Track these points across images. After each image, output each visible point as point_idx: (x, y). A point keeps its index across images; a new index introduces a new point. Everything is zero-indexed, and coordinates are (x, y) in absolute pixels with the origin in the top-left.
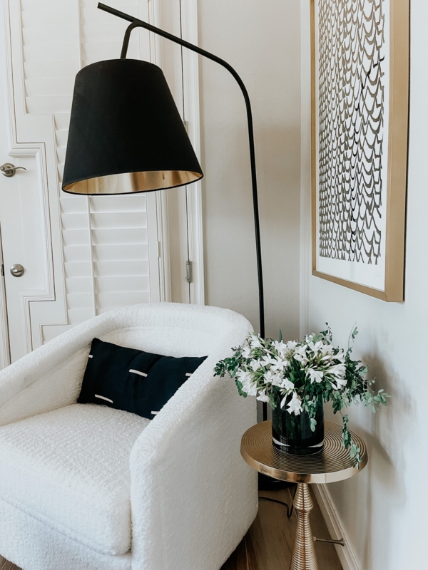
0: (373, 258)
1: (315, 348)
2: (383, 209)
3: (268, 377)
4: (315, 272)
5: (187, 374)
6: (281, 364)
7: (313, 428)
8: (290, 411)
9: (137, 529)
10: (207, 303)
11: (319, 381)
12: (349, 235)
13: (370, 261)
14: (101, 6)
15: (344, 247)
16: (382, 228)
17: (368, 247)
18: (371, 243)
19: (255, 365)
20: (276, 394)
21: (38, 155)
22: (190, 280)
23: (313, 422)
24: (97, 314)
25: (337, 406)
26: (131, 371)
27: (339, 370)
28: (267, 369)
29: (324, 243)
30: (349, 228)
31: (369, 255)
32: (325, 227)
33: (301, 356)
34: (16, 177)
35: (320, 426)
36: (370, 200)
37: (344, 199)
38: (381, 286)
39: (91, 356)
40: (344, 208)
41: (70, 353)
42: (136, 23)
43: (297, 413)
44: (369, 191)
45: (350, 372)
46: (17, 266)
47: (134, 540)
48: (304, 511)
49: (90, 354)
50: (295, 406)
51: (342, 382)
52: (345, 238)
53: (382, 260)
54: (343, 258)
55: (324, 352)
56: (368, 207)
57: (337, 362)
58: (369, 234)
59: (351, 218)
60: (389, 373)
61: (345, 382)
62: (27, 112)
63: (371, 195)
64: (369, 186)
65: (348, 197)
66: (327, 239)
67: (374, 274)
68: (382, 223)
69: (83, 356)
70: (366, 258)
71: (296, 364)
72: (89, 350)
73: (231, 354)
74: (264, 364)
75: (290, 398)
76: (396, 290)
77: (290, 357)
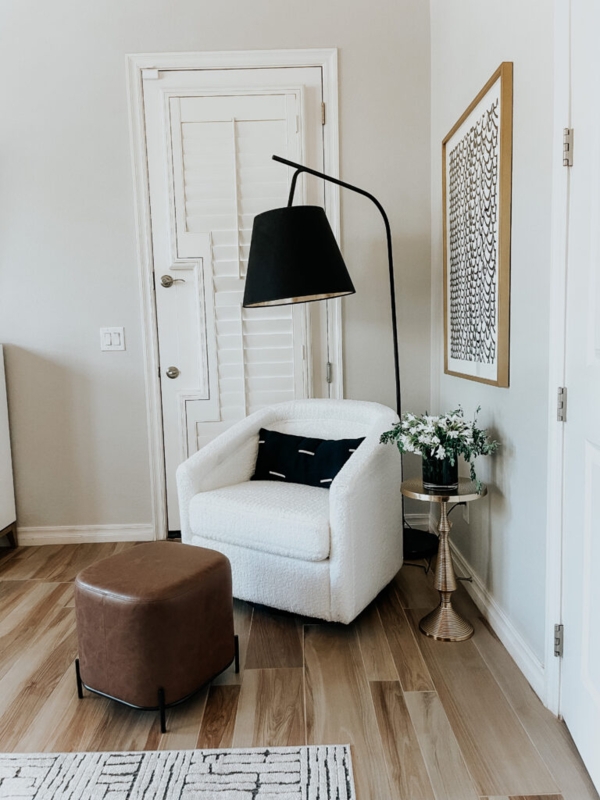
0: (491, 360)
1: (452, 419)
2: (496, 328)
3: (421, 439)
4: (447, 371)
5: (351, 450)
6: (430, 429)
7: (453, 464)
8: (437, 456)
9: (335, 540)
10: (345, 398)
11: (456, 437)
12: (474, 343)
13: (489, 362)
14: (276, 158)
15: (471, 352)
16: (496, 340)
17: (488, 352)
18: (489, 349)
19: (413, 431)
20: (426, 449)
21: (195, 269)
22: (330, 380)
23: (453, 460)
24: (247, 414)
25: (467, 457)
26: (300, 451)
27: (468, 433)
28: (420, 433)
29: (455, 348)
30: (475, 338)
31: (488, 357)
32: (456, 335)
33: (443, 424)
34: (173, 287)
35: (456, 463)
36: (488, 320)
37: (471, 316)
38: (494, 378)
39: (263, 442)
40: (471, 322)
41: (236, 446)
42: (301, 169)
43: (442, 458)
44: (488, 314)
45: (475, 434)
46: (171, 369)
47: (333, 547)
48: (444, 532)
49: (260, 439)
50: (441, 454)
51: (470, 440)
52: (472, 345)
53: (495, 360)
54: (471, 360)
55: (458, 421)
56: (488, 325)
57: (466, 428)
58: (488, 343)
59: (476, 330)
60: (501, 434)
61: (472, 440)
62: (187, 230)
63: (489, 317)
64: (488, 311)
65: (474, 315)
66: (457, 344)
67: (490, 371)
68: (495, 337)
69: (254, 443)
70: (486, 360)
71: (440, 429)
72: (258, 437)
73: (392, 428)
74: (419, 430)
75: (437, 448)
76: (504, 380)
77: (436, 425)
